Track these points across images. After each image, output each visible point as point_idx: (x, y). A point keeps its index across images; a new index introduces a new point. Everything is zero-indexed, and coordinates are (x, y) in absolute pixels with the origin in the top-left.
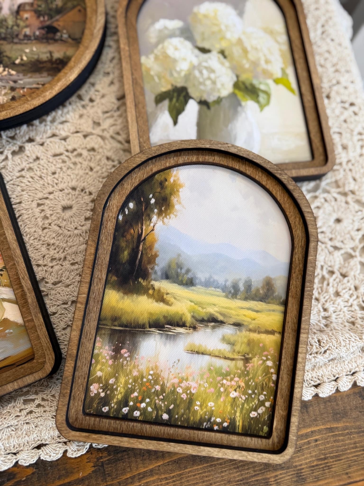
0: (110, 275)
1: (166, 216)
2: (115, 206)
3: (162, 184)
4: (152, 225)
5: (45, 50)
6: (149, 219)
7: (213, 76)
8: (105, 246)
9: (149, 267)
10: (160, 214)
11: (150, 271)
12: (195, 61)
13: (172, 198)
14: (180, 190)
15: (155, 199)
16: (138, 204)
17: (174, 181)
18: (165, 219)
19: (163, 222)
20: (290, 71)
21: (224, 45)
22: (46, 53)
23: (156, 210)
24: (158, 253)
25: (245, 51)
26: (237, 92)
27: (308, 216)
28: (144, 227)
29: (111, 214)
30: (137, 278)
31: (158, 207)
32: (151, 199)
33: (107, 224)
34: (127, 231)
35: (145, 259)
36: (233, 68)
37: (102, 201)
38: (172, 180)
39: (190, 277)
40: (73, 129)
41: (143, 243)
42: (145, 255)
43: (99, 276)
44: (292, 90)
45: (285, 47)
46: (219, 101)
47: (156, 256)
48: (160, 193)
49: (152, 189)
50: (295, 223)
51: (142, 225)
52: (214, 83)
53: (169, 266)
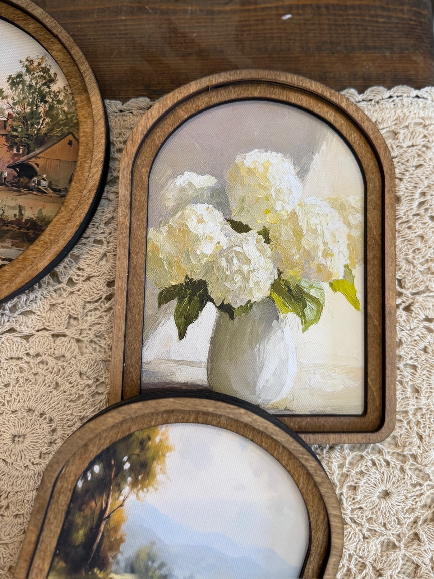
0: (57, 560)
1: (142, 489)
2: (72, 474)
3: (142, 444)
4: (121, 498)
5: (13, 203)
6: (118, 490)
7: (245, 268)
8: (52, 527)
9: (110, 554)
10: (134, 484)
11: (111, 560)
12: (225, 243)
13: (155, 463)
14: (167, 454)
15: (130, 463)
16: (107, 467)
17: (161, 441)
18: (141, 491)
19: (137, 495)
20: (358, 272)
21: (269, 221)
22: (14, 208)
23: (129, 479)
24: (125, 537)
25: (298, 234)
26: (275, 296)
27: (335, 521)
28: (110, 501)
29: (65, 485)
30: (91, 568)
31: (133, 475)
32: (124, 463)
33: (58, 498)
34: (87, 503)
35: (106, 543)
36: (276, 260)
37: (54, 472)
38: (157, 440)
39: (163, 574)
40: (39, 326)
41: (107, 523)
42: (106, 539)
43: (41, 566)
44: (355, 303)
45: (358, 233)
46: (249, 306)
47: (121, 540)
48: (138, 455)
49: (128, 449)
50: (317, 521)
51: (108, 498)
52: (246, 279)
53: (138, 557)
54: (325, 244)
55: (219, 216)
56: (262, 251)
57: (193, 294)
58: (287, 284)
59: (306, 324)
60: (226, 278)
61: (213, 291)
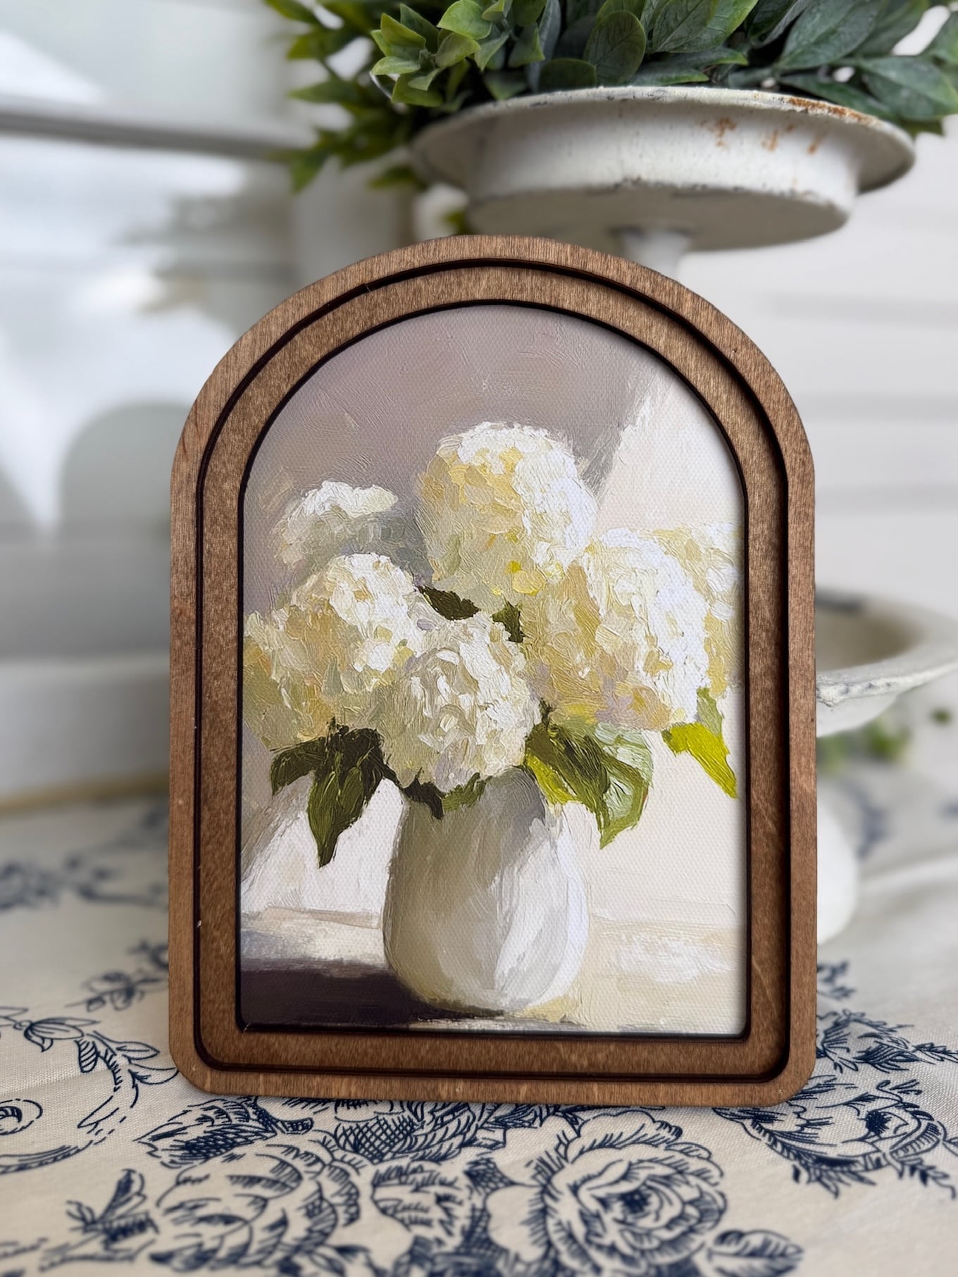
7: (466, 701)
12: (418, 643)
21: (518, 589)
25: (588, 619)
26: (535, 763)
36: (536, 679)
44: (721, 776)
46: (475, 788)
52: (467, 726)
54: (652, 639)
55: (403, 581)
56: (503, 660)
57: (348, 763)
58: (563, 736)
59: (609, 828)
60: (423, 724)
61: (395, 754)
